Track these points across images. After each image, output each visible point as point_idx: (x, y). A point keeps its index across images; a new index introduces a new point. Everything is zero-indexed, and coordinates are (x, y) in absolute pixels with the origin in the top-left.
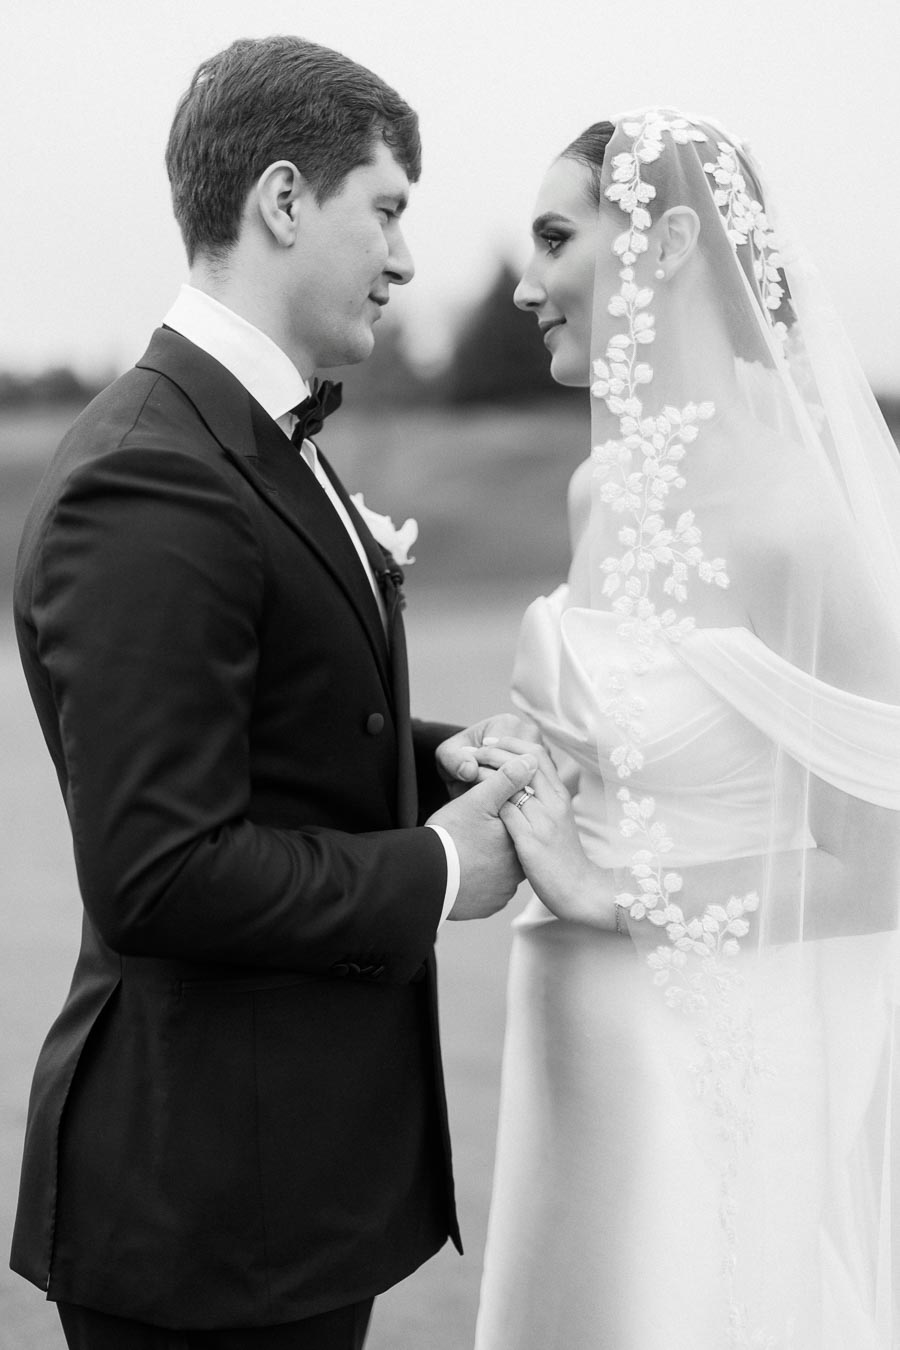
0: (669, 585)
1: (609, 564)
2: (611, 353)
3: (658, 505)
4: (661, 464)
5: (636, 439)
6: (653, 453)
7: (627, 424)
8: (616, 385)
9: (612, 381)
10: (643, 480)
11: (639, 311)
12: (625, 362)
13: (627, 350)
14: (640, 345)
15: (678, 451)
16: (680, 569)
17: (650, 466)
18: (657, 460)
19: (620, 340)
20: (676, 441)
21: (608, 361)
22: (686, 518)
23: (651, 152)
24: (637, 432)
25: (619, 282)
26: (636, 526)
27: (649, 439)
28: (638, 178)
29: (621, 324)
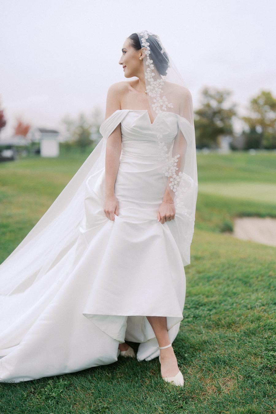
0: (163, 108)
1: (153, 105)
2: (147, 71)
3: (159, 95)
4: (158, 89)
5: (153, 85)
6: (156, 87)
7: (151, 83)
8: (149, 77)
9: (148, 76)
10: (156, 91)
11: (151, 64)
12: (150, 73)
13: (150, 71)
14: (152, 70)
15: (160, 86)
16: (165, 106)
17: (156, 89)
18: (157, 88)
19: (148, 69)
20: (160, 85)
21: (147, 73)
22: (164, 98)
23: (147, 37)
24: (154, 84)
25: (147, 59)
26: (156, 99)
27: (156, 85)
28: (146, 42)
29: (149, 66)
